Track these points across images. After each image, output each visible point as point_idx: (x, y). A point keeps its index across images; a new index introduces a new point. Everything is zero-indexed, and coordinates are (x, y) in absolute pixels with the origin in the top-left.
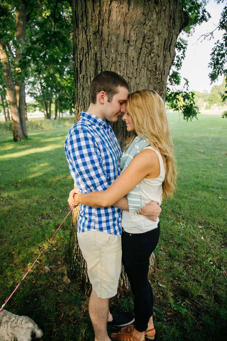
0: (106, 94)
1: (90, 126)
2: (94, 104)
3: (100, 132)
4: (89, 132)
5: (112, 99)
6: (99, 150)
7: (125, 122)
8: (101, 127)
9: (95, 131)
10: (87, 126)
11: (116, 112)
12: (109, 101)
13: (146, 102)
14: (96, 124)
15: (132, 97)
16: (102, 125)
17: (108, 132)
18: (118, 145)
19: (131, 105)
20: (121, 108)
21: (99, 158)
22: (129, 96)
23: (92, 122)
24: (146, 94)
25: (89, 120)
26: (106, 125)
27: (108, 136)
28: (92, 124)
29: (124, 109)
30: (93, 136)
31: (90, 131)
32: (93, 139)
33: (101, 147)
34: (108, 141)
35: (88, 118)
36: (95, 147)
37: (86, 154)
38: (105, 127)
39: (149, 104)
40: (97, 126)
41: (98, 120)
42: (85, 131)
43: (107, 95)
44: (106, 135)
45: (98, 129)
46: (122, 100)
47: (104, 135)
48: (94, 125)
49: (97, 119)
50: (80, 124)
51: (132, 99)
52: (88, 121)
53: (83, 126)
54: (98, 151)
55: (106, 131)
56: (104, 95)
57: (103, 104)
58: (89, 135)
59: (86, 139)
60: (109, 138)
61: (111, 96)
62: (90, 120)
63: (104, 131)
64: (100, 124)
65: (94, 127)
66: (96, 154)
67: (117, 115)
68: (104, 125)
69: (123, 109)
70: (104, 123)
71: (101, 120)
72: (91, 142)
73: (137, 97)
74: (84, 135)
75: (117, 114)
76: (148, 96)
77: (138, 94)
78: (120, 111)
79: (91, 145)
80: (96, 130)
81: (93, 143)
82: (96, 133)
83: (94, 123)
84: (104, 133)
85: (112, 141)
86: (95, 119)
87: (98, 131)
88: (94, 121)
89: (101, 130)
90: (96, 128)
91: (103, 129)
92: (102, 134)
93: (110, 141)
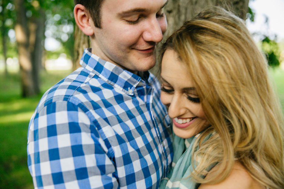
1: (95, 90)
3: (125, 107)
4: (85, 110)
6: (113, 159)
8: (131, 92)
9: (108, 106)
10: (84, 92)
14: (116, 85)
16: (131, 87)
17: (147, 105)
21: (108, 182)
23: (106, 80)
25: (98, 74)
27: (146, 114)
28: (106, 86)
30: (95, 122)
31: (89, 107)
32: (95, 128)
33: (118, 152)
34: (144, 128)
35: (95, 69)
36: (98, 150)
37: (69, 172)
38: (140, 92)
41: (120, 76)
42: (72, 107)
44: (141, 112)
45: (119, 99)
47: (135, 113)
48: (111, 87)
49: (120, 73)
50: (69, 83)
52: (96, 77)
53: (71, 92)
54: (108, 162)
58: (83, 119)
59: (74, 128)
62: (100, 76)
63: (136, 103)
64: (126, 86)
65: (108, 94)
66: (98, 171)
68: (137, 87)
70: (137, 83)
72: (86, 139)
74: (70, 116)
79: (88, 146)
80: (113, 102)
81: (91, 142)
82: (109, 110)
83: (110, 82)
84: (136, 107)
85: (156, 126)
86: (114, 72)
87: (119, 103)
88: (109, 79)
89: (128, 101)
90: (114, 97)
91: (133, 96)
92: (128, 111)
93: (149, 128)
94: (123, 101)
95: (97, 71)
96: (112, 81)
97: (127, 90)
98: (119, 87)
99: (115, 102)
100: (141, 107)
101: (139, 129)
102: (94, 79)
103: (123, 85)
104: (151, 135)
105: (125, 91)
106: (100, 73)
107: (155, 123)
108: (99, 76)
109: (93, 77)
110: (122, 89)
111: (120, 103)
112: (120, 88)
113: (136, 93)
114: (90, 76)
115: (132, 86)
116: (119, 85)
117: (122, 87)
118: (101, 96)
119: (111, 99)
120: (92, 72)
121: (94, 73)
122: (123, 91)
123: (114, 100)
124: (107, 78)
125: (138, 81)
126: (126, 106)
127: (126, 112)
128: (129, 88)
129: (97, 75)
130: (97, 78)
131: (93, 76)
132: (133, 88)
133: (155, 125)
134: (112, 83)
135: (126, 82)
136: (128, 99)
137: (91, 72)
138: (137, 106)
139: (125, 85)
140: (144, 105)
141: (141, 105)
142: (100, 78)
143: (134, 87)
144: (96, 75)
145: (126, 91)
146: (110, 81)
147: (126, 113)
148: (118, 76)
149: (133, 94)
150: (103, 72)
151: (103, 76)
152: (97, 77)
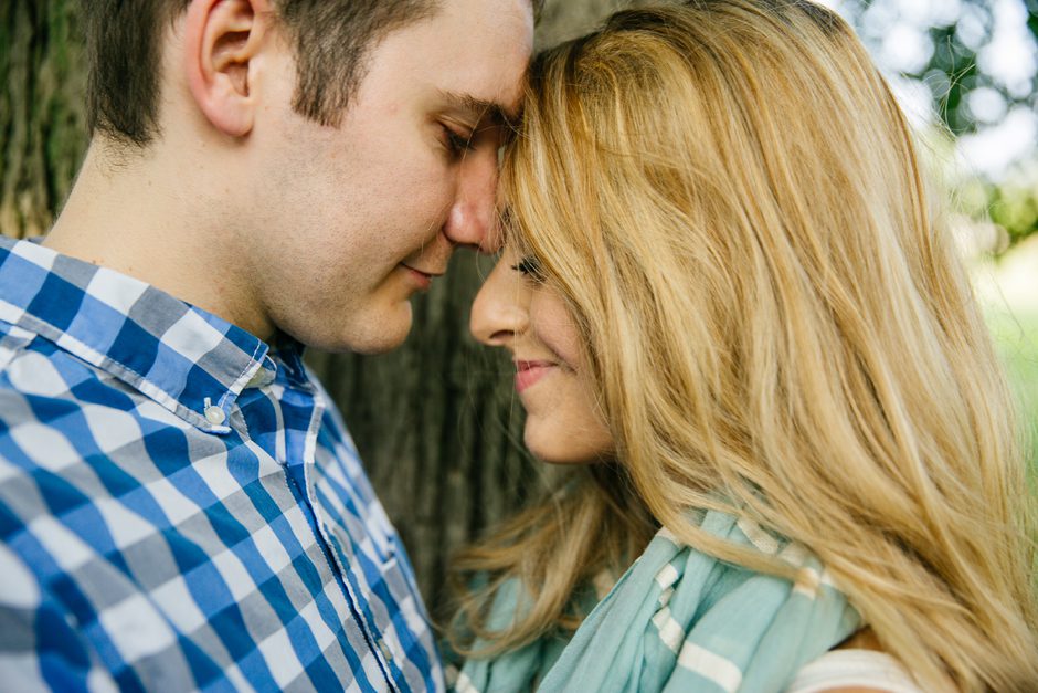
0: (274, 22)
2: (130, 149)
3: (196, 489)
5: (352, 80)
7: (503, 354)
8: (216, 416)
9: (120, 485)
11: (395, 245)
12: (313, 103)
13: (753, 132)
14: (146, 386)
15: (571, 71)
16: (218, 391)
17: (294, 475)
18: (407, 606)
19: (573, 164)
20: (453, 195)
22: (537, 70)
23: (97, 358)
24: (745, 38)
25: (51, 331)
26: (276, 392)
27: (294, 515)
28: (91, 391)
29: (486, 214)
34: (294, 584)
35: (36, 308)
38: (258, 417)
39: (795, 152)
40: (160, 406)
41: (171, 339)
43: (291, 30)
44: (270, 512)
45: (168, 449)
46: (474, 105)
47: (247, 516)
48: (119, 399)
49: (165, 324)
51: (572, 94)
52: (43, 345)
55: (269, 465)
56: (255, 27)
57: (242, 138)
60: (306, 539)
61: (344, 40)
62: (66, 340)
63: (243, 467)
64: (197, 388)
65: (112, 430)
67: (408, 279)
68: (249, 391)
69: (472, 208)
70: (251, 370)
71: (214, 337)
73: (642, 74)
75: (404, 263)
76: (776, 59)
77: (642, 40)
78: (444, 227)
80: (140, 467)
82: (129, 506)
83: (116, 368)
84: (246, 489)
85: (343, 571)
86: (138, 320)
87: (166, 473)
88: (113, 354)
89: (209, 458)
90: (142, 444)
91: (231, 438)
92: (211, 508)
93: (314, 584)
94: (188, 463)
95: (44, 318)
96: (127, 362)
97: (201, 410)
98: (161, 395)
99: (150, 465)
100: (269, 488)
101: (271, 588)
102: (36, 359)
103: (181, 385)
104: (328, 613)
105: (188, 414)
106: (64, 329)
107: (335, 553)
108: (60, 343)
109: (28, 348)
110: (173, 403)
111: (174, 471)
112: (165, 401)
113: (241, 424)
114: (13, 343)
115: (223, 390)
116: (159, 384)
117: (174, 393)
118: (81, 438)
119: (128, 449)
120: (19, 326)
121: (28, 329)
122: (180, 413)
123: (144, 455)
124: (101, 352)
125: (257, 358)
126: (203, 486)
127: (205, 511)
128: (207, 400)
129: (47, 335)
130: (48, 354)
131: (27, 343)
132: (225, 397)
133: (339, 563)
134: (128, 375)
135: (196, 369)
136: (207, 452)
137: (12, 325)
138: (248, 481)
139: (188, 384)
140: (278, 475)
141: (268, 477)
142: (65, 351)
143: (232, 395)
144: (39, 336)
145: (192, 412)
146: (117, 363)
147: (205, 518)
148: (157, 341)
149: (227, 429)
150: (79, 320)
151: (81, 339)
152: (50, 346)
